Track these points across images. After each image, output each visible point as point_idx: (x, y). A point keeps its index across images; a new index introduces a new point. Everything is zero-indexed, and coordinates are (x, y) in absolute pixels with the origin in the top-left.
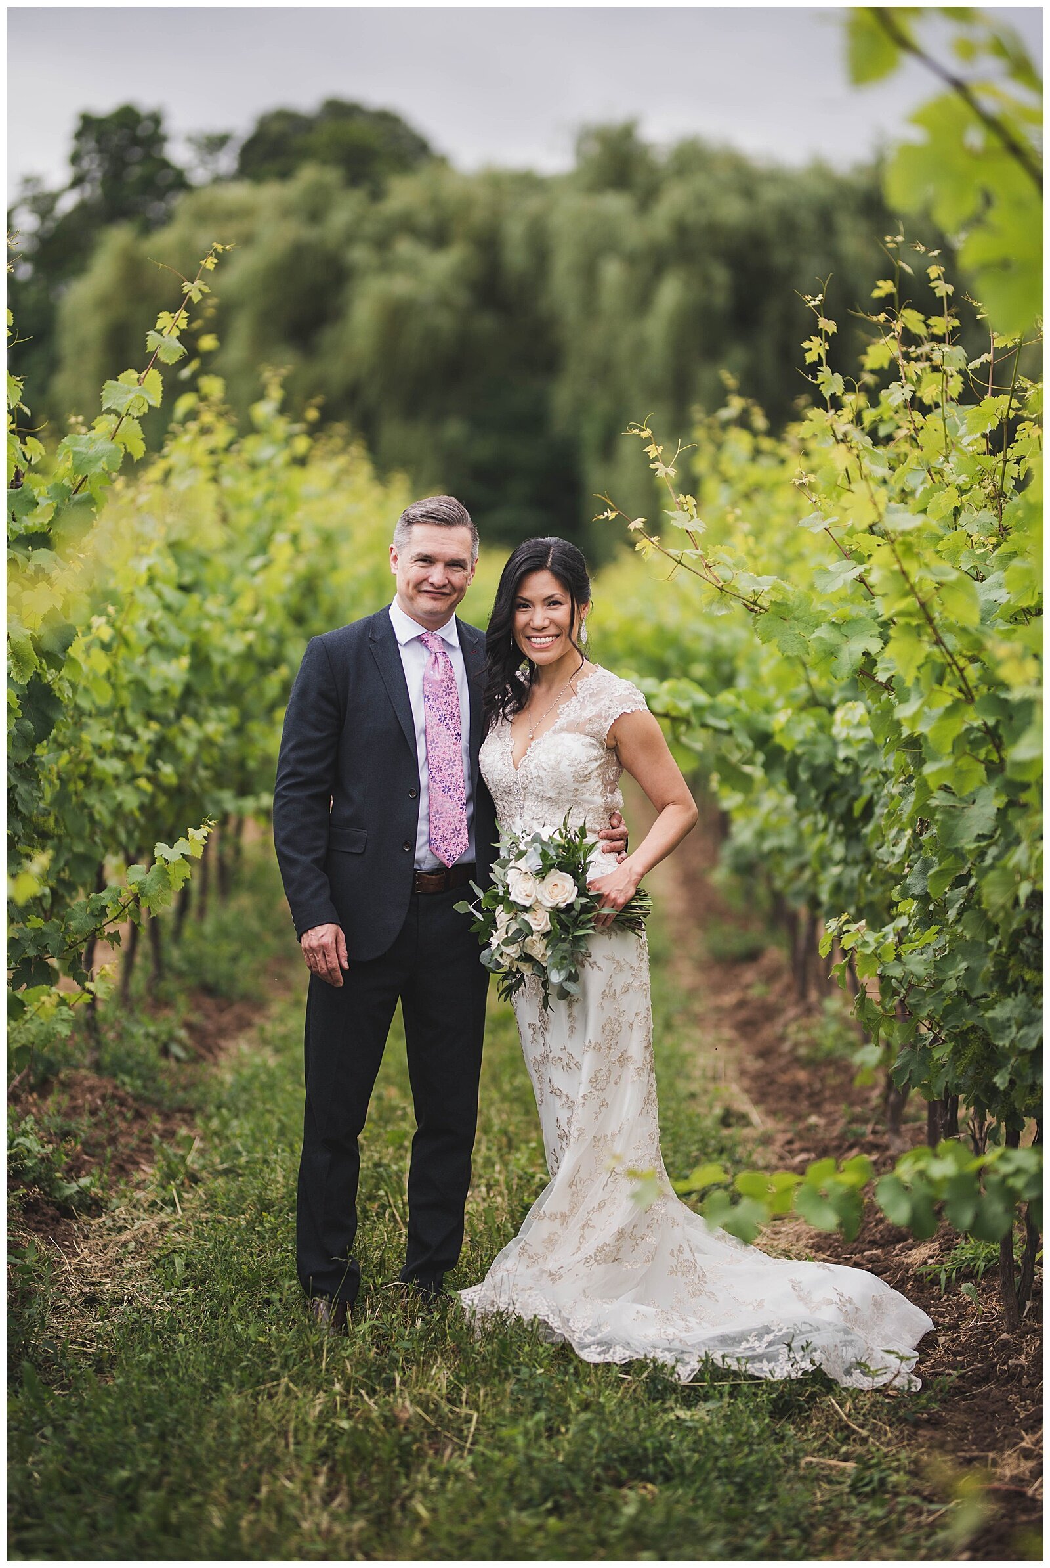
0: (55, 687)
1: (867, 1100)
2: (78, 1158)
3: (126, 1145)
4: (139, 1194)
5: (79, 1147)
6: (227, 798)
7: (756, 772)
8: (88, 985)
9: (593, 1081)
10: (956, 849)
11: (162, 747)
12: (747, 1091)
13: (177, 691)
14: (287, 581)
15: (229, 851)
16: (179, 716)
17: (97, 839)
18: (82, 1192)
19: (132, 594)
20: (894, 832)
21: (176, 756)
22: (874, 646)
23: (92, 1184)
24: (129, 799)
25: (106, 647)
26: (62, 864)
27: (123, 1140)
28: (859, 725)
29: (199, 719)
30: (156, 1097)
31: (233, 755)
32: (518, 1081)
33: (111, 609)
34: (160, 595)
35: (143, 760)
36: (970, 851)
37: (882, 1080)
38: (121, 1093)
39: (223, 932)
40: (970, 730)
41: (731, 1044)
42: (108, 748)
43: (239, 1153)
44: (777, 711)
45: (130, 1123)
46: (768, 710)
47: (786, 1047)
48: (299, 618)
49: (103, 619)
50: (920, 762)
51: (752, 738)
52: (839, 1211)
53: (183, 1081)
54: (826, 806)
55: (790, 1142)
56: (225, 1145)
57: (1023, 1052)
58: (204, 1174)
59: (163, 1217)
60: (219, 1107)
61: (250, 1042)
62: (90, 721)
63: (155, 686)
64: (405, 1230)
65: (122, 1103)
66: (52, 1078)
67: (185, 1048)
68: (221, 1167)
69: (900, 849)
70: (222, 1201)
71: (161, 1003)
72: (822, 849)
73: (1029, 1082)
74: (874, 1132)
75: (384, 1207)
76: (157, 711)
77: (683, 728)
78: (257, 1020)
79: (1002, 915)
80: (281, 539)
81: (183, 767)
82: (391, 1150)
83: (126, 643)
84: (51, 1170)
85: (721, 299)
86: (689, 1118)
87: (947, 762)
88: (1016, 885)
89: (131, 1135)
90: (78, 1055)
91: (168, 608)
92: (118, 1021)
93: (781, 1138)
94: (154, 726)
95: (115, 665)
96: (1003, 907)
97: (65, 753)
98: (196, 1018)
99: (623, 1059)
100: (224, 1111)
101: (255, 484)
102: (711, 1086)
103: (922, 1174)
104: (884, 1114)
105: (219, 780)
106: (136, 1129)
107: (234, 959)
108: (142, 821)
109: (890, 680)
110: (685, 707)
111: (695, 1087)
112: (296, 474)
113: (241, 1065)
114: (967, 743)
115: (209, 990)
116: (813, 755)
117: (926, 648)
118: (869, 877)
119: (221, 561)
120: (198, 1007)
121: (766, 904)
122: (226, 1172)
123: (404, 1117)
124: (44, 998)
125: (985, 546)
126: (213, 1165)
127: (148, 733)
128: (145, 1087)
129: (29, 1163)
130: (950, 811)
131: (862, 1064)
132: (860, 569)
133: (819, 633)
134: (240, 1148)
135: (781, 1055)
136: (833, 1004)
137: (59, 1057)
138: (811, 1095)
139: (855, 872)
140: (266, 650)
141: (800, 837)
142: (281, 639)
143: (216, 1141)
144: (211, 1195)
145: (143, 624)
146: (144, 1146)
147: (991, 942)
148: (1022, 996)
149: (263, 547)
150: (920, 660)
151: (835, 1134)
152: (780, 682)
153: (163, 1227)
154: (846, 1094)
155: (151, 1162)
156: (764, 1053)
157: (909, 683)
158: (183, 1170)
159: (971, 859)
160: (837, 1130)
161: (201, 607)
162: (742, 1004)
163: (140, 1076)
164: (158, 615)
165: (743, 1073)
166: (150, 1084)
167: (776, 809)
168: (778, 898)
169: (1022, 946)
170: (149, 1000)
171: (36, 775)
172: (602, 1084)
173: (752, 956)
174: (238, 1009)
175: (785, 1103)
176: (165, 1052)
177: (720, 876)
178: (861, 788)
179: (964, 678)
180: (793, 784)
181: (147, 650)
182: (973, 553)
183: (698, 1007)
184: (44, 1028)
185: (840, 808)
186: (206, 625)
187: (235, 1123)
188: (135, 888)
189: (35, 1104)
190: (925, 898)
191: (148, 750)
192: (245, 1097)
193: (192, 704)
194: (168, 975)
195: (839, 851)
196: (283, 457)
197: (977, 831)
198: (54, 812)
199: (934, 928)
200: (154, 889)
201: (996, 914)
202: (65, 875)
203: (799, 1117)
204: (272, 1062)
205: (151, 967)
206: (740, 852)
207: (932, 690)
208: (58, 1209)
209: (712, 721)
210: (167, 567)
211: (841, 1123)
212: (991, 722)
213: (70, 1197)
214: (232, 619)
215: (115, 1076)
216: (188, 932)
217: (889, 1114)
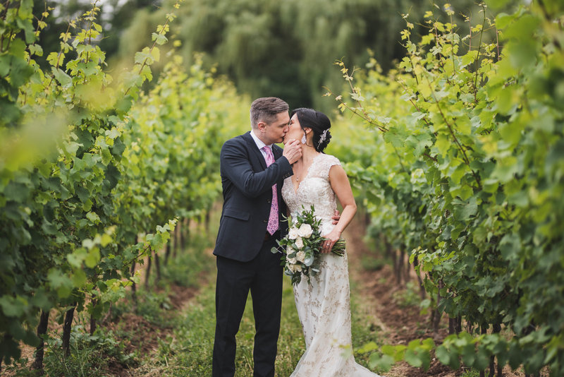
0: (118, 168)
1: (424, 320)
2: (129, 346)
3: (147, 341)
4: (152, 359)
5: (129, 342)
6: (184, 212)
7: (381, 196)
8: (131, 278)
9: (325, 311)
10: (462, 221)
11: (159, 192)
12: (380, 318)
13: (164, 171)
14: (205, 131)
15: (185, 231)
16: (165, 180)
17: (135, 226)
18: (131, 359)
19: (147, 135)
20: (435, 217)
21: (164, 195)
22: (430, 144)
23: (135, 356)
24: (147, 211)
25: (137, 154)
26: (122, 235)
27: (146, 339)
28: (421, 177)
29: (173, 182)
30: (158, 323)
31: (186, 196)
32: (294, 315)
33: (139, 140)
34: (157, 135)
35: (152, 197)
36: (467, 222)
37: (430, 313)
38: (145, 322)
39: (183, 262)
40: (467, 175)
41: (372, 300)
42: (139, 192)
43: (189, 343)
44: (389, 173)
45: (149, 332)
46: (386, 173)
47: (393, 301)
48: (209, 146)
49: (136, 143)
50: (447, 188)
51: (380, 184)
52: (422, 359)
53: (169, 317)
54: (408, 209)
55: (396, 336)
56: (185, 340)
57: (489, 298)
58: (177, 351)
59: (161, 368)
60: (182, 327)
61: (193, 302)
62: (132, 182)
63: (156, 169)
64: (253, 371)
65: (146, 325)
66: (119, 316)
67: (169, 305)
68: (183, 349)
69: (438, 224)
70: (183, 361)
71: (160, 288)
72: (406, 226)
73: (492, 310)
74: (428, 332)
75: (244, 362)
76: (157, 178)
77: (354, 181)
78: (196, 294)
79: (481, 245)
80: (203, 115)
81: (167, 200)
82: (247, 341)
83: (145, 153)
84: (119, 350)
85: (362, 32)
86: (359, 328)
87: (459, 187)
88: (487, 233)
89: (149, 337)
90: (129, 308)
91: (160, 140)
92: (144, 295)
93: (393, 335)
94: (156, 184)
95: (141, 161)
96: (482, 242)
97: (123, 194)
98: (173, 294)
99: (337, 304)
100: (184, 328)
101: (193, 96)
102: (366, 316)
103: (453, 345)
104: (432, 325)
105: (180, 204)
106: (151, 335)
107: (187, 272)
108: (152, 219)
109: (436, 156)
110: (355, 173)
111: (359, 317)
112: (207, 92)
113: (190, 311)
114: (466, 179)
115: (178, 283)
116: (404, 190)
117: (450, 143)
118: (425, 235)
119: (180, 123)
120: (173, 290)
121: (384, 249)
122: (185, 350)
123: (251, 329)
124: (114, 283)
125: (469, 107)
126: (180, 348)
127: (154, 186)
128: (154, 319)
129: (111, 348)
130: (459, 206)
131: (423, 307)
132: (423, 115)
133: (408, 139)
134: (190, 341)
135: (391, 304)
136: (410, 285)
137: (122, 309)
138: (403, 319)
139: (419, 234)
140: (197, 157)
141: (398, 222)
142: (203, 153)
143: (181, 339)
144: (180, 359)
145: (151, 146)
146: (154, 341)
147: (476, 256)
148: (488, 277)
149: (196, 119)
150: (448, 148)
151: (413, 333)
152: (390, 163)
153: (161, 371)
154: (416, 318)
155: (157, 347)
156: (385, 304)
157: (444, 157)
158: (168, 350)
159: (468, 224)
160: (414, 331)
161: (173, 140)
162: (376, 286)
163: (153, 315)
164: (157, 142)
165: (377, 311)
166: (156, 318)
167: (388, 212)
168: (388, 246)
169: (488, 257)
170: (155, 287)
171: (111, 201)
172: (328, 312)
173: (379, 268)
174: (189, 290)
175: (393, 322)
176: (162, 306)
177: (367, 239)
178: (421, 202)
179: (465, 155)
180: (396, 201)
181: (153, 155)
182: (465, 109)
183: (360, 287)
184: (115, 295)
185: (414, 209)
186: (175, 147)
187: (188, 332)
188: (149, 243)
189: (113, 326)
190: (449, 241)
191: (154, 193)
192: (192, 322)
193: (170, 176)
194: (163, 278)
195: (413, 226)
196: (202, 86)
197: (470, 214)
198: (118, 215)
199: (453, 252)
200: (156, 243)
201: (479, 245)
202: (123, 240)
203: (399, 327)
204: (202, 309)
205: (156, 275)
206: (374, 229)
207: (453, 159)
208: (122, 365)
209: (365, 178)
210: (160, 125)
211: (415, 329)
212: (475, 171)
213: (126, 361)
214: (184, 144)
215: (143, 315)
216: (170, 262)
217: (434, 325)
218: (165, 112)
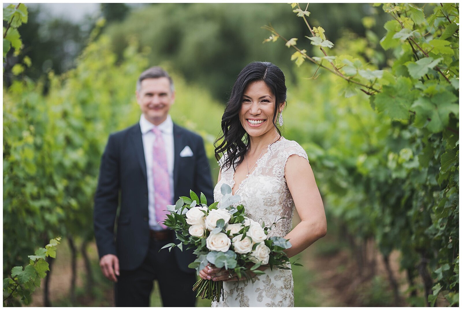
116: (378, 177)
133: (417, 103)
200: (27, 279)
218: (84, 95)
